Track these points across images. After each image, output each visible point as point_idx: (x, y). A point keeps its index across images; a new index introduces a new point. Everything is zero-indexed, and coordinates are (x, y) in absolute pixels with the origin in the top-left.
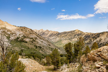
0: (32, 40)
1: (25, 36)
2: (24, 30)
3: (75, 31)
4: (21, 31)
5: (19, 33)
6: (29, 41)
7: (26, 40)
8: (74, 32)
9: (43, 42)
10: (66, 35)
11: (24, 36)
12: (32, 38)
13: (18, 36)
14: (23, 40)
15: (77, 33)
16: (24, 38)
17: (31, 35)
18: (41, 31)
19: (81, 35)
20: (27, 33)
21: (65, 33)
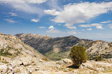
0: (16, 52)
1: (10, 46)
2: (9, 38)
3: (69, 37)
4: (5, 40)
5: (3, 44)
6: (14, 53)
7: (11, 52)
8: (68, 39)
9: (29, 53)
10: (59, 42)
11: (8, 47)
12: (17, 50)
13: (3, 47)
14: (8, 52)
15: (71, 40)
16: (8, 50)
17: (16, 44)
18: (29, 36)
19: (75, 42)
20: (12, 43)
21: (58, 39)
